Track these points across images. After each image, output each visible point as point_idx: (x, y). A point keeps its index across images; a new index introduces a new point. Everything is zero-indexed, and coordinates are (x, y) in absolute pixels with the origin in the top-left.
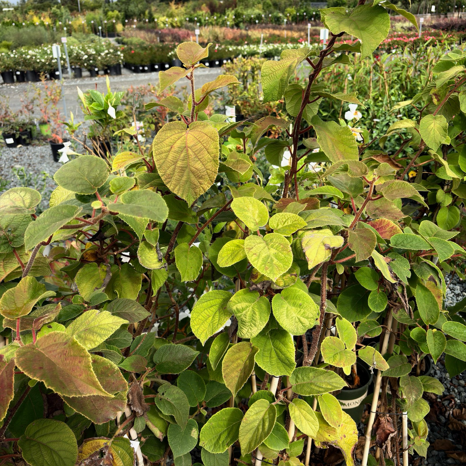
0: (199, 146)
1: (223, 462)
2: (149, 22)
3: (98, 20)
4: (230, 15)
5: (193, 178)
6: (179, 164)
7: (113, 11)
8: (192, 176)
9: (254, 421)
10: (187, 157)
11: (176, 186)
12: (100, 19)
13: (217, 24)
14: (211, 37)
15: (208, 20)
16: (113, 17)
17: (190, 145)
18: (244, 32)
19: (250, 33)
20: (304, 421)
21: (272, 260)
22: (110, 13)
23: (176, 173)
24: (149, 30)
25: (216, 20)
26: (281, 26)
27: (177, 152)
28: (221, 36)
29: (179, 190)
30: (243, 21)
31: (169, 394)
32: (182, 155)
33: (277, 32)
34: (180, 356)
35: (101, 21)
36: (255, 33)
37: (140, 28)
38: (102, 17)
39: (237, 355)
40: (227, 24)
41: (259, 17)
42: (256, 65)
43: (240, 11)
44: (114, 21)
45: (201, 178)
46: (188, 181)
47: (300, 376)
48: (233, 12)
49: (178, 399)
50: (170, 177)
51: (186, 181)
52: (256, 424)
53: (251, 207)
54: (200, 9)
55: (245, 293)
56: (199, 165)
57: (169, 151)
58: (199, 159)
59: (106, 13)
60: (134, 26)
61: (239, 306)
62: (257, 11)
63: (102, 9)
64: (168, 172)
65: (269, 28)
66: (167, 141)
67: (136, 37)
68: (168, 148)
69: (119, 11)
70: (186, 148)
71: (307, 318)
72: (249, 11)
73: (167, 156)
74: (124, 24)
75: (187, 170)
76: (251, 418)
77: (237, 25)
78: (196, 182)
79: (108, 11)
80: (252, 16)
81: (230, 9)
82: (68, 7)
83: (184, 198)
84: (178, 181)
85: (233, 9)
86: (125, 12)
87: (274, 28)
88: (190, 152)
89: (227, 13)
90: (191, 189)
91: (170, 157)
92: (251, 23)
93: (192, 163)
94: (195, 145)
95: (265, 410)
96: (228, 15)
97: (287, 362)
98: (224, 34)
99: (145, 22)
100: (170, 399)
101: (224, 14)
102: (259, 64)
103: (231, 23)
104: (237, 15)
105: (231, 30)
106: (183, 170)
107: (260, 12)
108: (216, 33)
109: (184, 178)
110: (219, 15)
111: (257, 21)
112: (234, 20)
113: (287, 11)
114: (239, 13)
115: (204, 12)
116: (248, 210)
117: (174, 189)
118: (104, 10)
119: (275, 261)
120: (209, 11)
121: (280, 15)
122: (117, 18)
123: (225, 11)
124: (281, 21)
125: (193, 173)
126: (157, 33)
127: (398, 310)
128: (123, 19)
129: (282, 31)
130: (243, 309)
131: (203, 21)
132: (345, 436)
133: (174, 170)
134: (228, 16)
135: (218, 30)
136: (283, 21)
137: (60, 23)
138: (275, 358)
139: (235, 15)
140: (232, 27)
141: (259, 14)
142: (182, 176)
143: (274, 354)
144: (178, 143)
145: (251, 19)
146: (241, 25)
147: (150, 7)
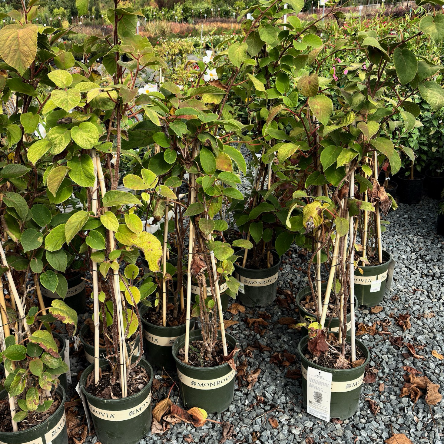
0: (27, 36)
1: (63, 263)
2: (97, 18)
3: (44, 17)
4: (179, 9)
5: (22, 57)
6: (13, 47)
7: (59, 8)
8: (22, 55)
9: (75, 222)
10: (18, 43)
11: (11, 61)
12: (45, 16)
13: (164, 19)
14: (158, 32)
15: (155, 15)
16: (58, 15)
17: (20, 36)
18: (191, 26)
19: (197, 26)
20: (110, 223)
21: (68, 101)
22: (56, 10)
23: (11, 53)
24: (95, 26)
25: (164, 15)
26: (229, 19)
27: (11, 40)
28: (167, 30)
29: (13, 63)
30: (192, 16)
31: (13, 198)
32: (15, 42)
33: (225, 25)
34: (18, 170)
35: (47, 19)
36: (202, 27)
37: (86, 25)
38: (47, 14)
39: (58, 173)
40: (175, 19)
41: (208, 11)
42: (184, 48)
43: (188, 5)
44: (60, 18)
45: (27, 56)
46: (19, 58)
47: (109, 198)
48: (182, 6)
49: (20, 201)
50: (7, 55)
51: (18, 59)
52: (76, 224)
53: (61, 75)
54: (149, 5)
55: (57, 129)
56: (25, 48)
57: (7, 40)
58: (26, 45)
59: (51, 10)
60: (80, 23)
61: (53, 136)
62: (206, 5)
63: (48, 6)
64: (6, 52)
65: (217, 21)
66: (6, 34)
67: (82, 33)
68: (6, 38)
69: (65, 8)
70: (18, 38)
71: (93, 138)
72: (198, 5)
73: (5, 43)
74: (70, 22)
75: (18, 52)
76: (74, 221)
77: (186, 20)
78: (24, 59)
79: (54, 8)
80: (201, 10)
81: (179, 4)
82: (14, 5)
83: (17, 69)
84: (13, 58)
85: (181, 4)
86: (72, 9)
87: (222, 22)
88: (20, 40)
89: (175, 8)
90: (22, 64)
91: (7, 44)
92: (200, 17)
93: (21, 47)
94: (23, 36)
95: (84, 217)
96: (177, 9)
97: (90, 176)
98: (170, 28)
99: (92, 19)
100: (14, 200)
101: (173, 8)
102: (186, 47)
103: (179, 18)
104: (185, 10)
105: (179, 25)
106: (15, 51)
107: (210, 6)
108: (162, 27)
109: (17, 57)
110: (167, 10)
111: (206, 15)
112: (182, 14)
113: (236, 4)
114: (187, 7)
115: (152, 7)
116: (59, 77)
117: (9, 63)
118: (49, 8)
119: (70, 101)
120: (157, 7)
121: (230, 8)
122: (63, 15)
123: (173, 5)
124: (230, 14)
125: (22, 53)
126: (102, 29)
127: (190, 166)
128: (69, 16)
129: (230, 24)
130: (55, 138)
131: (150, 16)
132: (152, 250)
133: (10, 51)
134: (176, 12)
135: (164, 24)
136: (232, 15)
137: (4, 21)
138: (83, 175)
139: (183, 10)
140: (181, 22)
141: (208, 8)
142: (15, 55)
143: (82, 173)
144: (13, 35)
145: (200, 13)
146: (189, 19)
147: (98, 4)
